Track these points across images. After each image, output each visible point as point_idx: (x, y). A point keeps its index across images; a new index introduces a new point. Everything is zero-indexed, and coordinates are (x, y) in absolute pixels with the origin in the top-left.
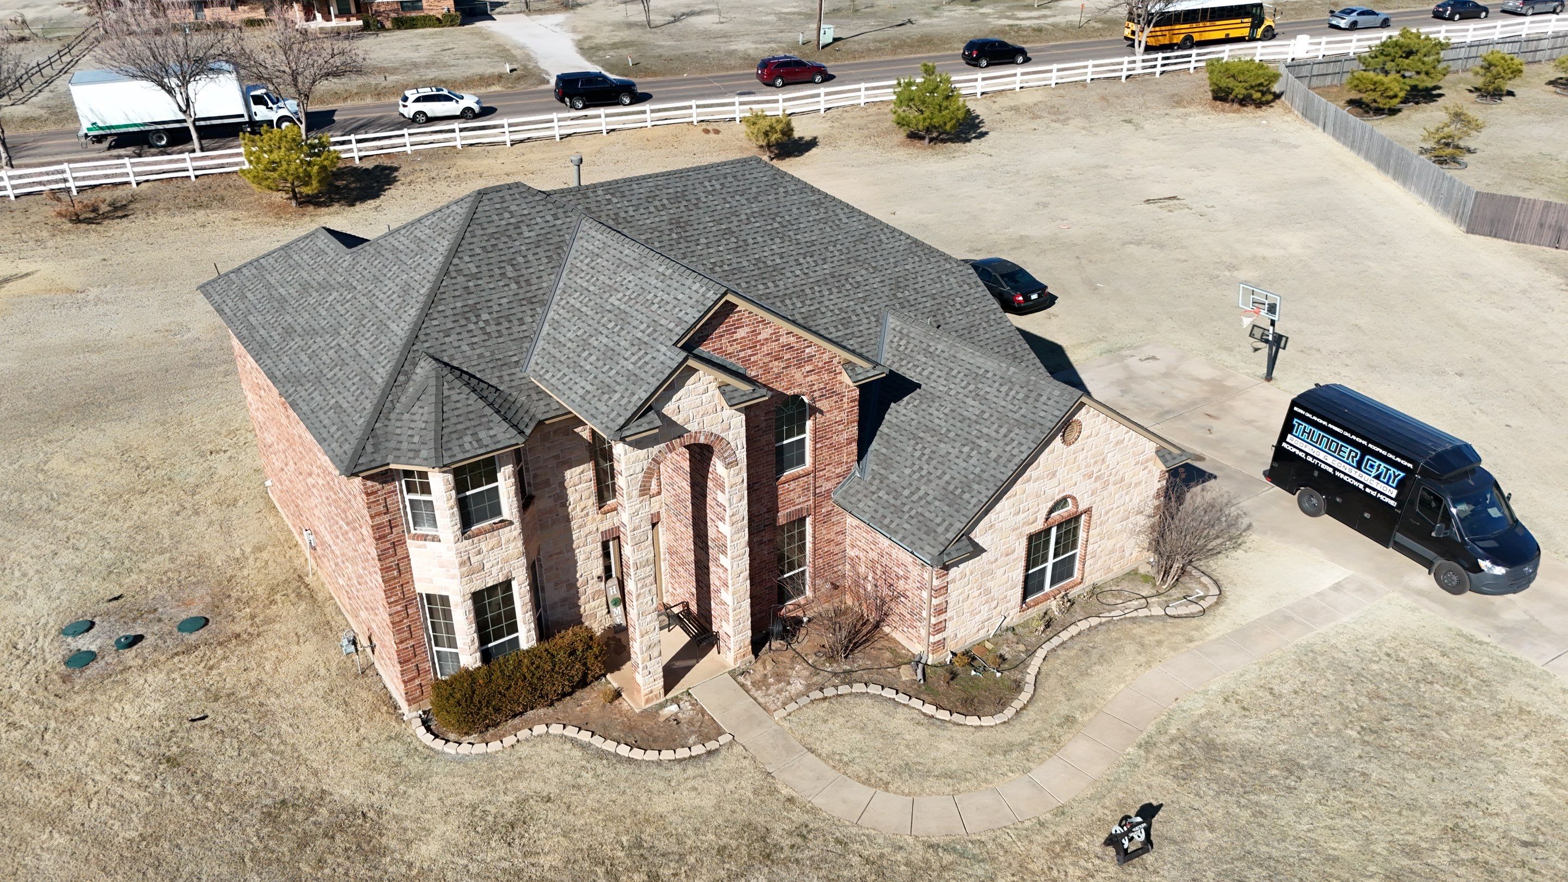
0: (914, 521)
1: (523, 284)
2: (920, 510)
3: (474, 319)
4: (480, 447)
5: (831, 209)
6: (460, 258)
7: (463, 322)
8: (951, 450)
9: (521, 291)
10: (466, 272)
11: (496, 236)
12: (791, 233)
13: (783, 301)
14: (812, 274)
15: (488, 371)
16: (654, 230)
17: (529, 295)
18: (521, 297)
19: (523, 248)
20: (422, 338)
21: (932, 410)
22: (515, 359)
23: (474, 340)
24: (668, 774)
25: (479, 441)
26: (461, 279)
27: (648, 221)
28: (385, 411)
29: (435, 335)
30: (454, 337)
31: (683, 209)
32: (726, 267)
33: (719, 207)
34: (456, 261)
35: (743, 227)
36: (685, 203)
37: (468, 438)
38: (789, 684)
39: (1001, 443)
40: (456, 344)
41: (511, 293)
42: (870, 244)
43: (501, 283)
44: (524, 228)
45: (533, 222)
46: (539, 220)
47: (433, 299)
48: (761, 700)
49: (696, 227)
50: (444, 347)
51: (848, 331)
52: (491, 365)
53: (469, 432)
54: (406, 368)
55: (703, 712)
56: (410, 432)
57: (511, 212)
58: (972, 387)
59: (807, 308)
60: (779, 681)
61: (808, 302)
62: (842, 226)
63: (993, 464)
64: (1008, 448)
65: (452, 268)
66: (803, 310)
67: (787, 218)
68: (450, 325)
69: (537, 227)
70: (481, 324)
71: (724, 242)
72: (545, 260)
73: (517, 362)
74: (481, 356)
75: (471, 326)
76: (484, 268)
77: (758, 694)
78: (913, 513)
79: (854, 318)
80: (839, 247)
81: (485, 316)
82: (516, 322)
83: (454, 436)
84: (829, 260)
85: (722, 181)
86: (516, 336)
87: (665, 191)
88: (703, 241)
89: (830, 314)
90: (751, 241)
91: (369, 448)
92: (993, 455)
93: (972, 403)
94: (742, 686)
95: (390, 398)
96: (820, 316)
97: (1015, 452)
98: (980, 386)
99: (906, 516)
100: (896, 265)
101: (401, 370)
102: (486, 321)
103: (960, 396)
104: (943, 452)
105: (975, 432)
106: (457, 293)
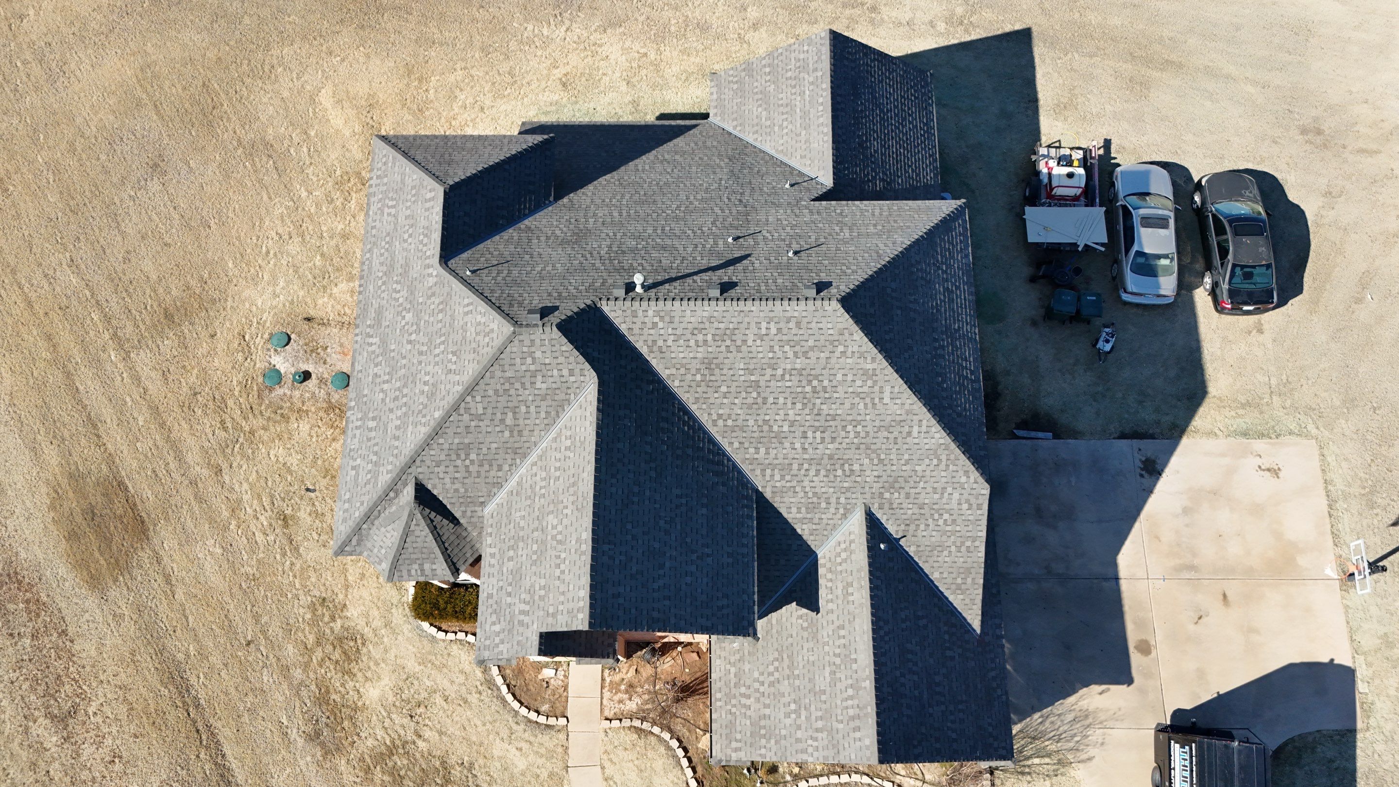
0: (729, 716)
1: (516, 433)
2: (738, 713)
3: (463, 456)
4: (422, 575)
5: (879, 384)
6: (473, 397)
7: (454, 457)
8: (786, 695)
9: (512, 440)
10: (473, 411)
11: (512, 381)
12: (818, 401)
13: (763, 471)
14: (810, 451)
15: (458, 505)
16: (683, 366)
17: (516, 445)
18: (509, 445)
19: (530, 398)
20: (418, 462)
21: (806, 645)
22: (482, 500)
23: (457, 475)
24: (515, 727)
25: (422, 570)
26: (466, 417)
27: (682, 355)
28: (372, 517)
29: (428, 463)
30: (442, 468)
31: (723, 348)
32: (730, 423)
33: (761, 355)
34: (469, 399)
35: (772, 383)
36: (728, 343)
37: (416, 566)
38: (630, 699)
39: (810, 733)
40: (441, 475)
41: (503, 440)
42: (896, 434)
43: (498, 429)
44: (539, 378)
45: (550, 373)
46: (555, 372)
47: (437, 432)
48: (605, 702)
49: (725, 371)
50: (432, 476)
51: (809, 516)
52: (461, 500)
53: (418, 562)
54: (398, 486)
55: (566, 689)
56: (381, 544)
57: (534, 359)
58: (838, 661)
59: (783, 482)
60: (627, 692)
61: (788, 478)
62: (879, 406)
63: (793, 740)
64: (810, 742)
65: (463, 405)
66: (778, 484)
67: (826, 383)
68: (443, 457)
69: (551, 380)
70: (467, 462)
71: (744, 394)
72: (543, 415)
73: (482, 503)
74: (456, 491)
75: (459, 463)
76: (490, 411)
77: (607, 695)
78: (734, 710)
79: (823, 505)
80: (859, 428)
81: (473, 456)
82: (495, 468)
83: (407, 562)
84: (839, 440)
85: (782, 325)
86: (490, 480)
87: (716, 325)
88: (724, 389)
89: (802, 494)
90: (771, 400)
91: (354, 542)
92: (799, 734)
93: (827, 675)
94: (603, 679)
95: (379, 508)
96: (791, 494)
97: (810, 750)
98: (843, 667)
99: (729, 707)
100: (907, 462)
101: (393, 488)
102: (472, 462)
103: (827, 658)
104: (782, 689)
105: (807, 701)
106: (459, 430)
